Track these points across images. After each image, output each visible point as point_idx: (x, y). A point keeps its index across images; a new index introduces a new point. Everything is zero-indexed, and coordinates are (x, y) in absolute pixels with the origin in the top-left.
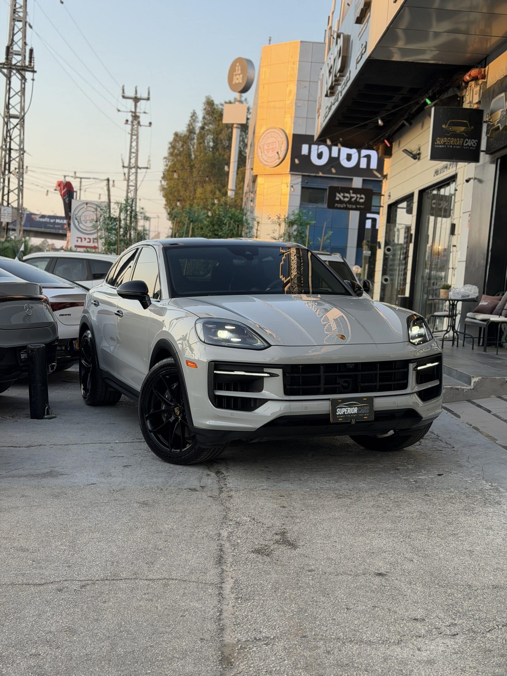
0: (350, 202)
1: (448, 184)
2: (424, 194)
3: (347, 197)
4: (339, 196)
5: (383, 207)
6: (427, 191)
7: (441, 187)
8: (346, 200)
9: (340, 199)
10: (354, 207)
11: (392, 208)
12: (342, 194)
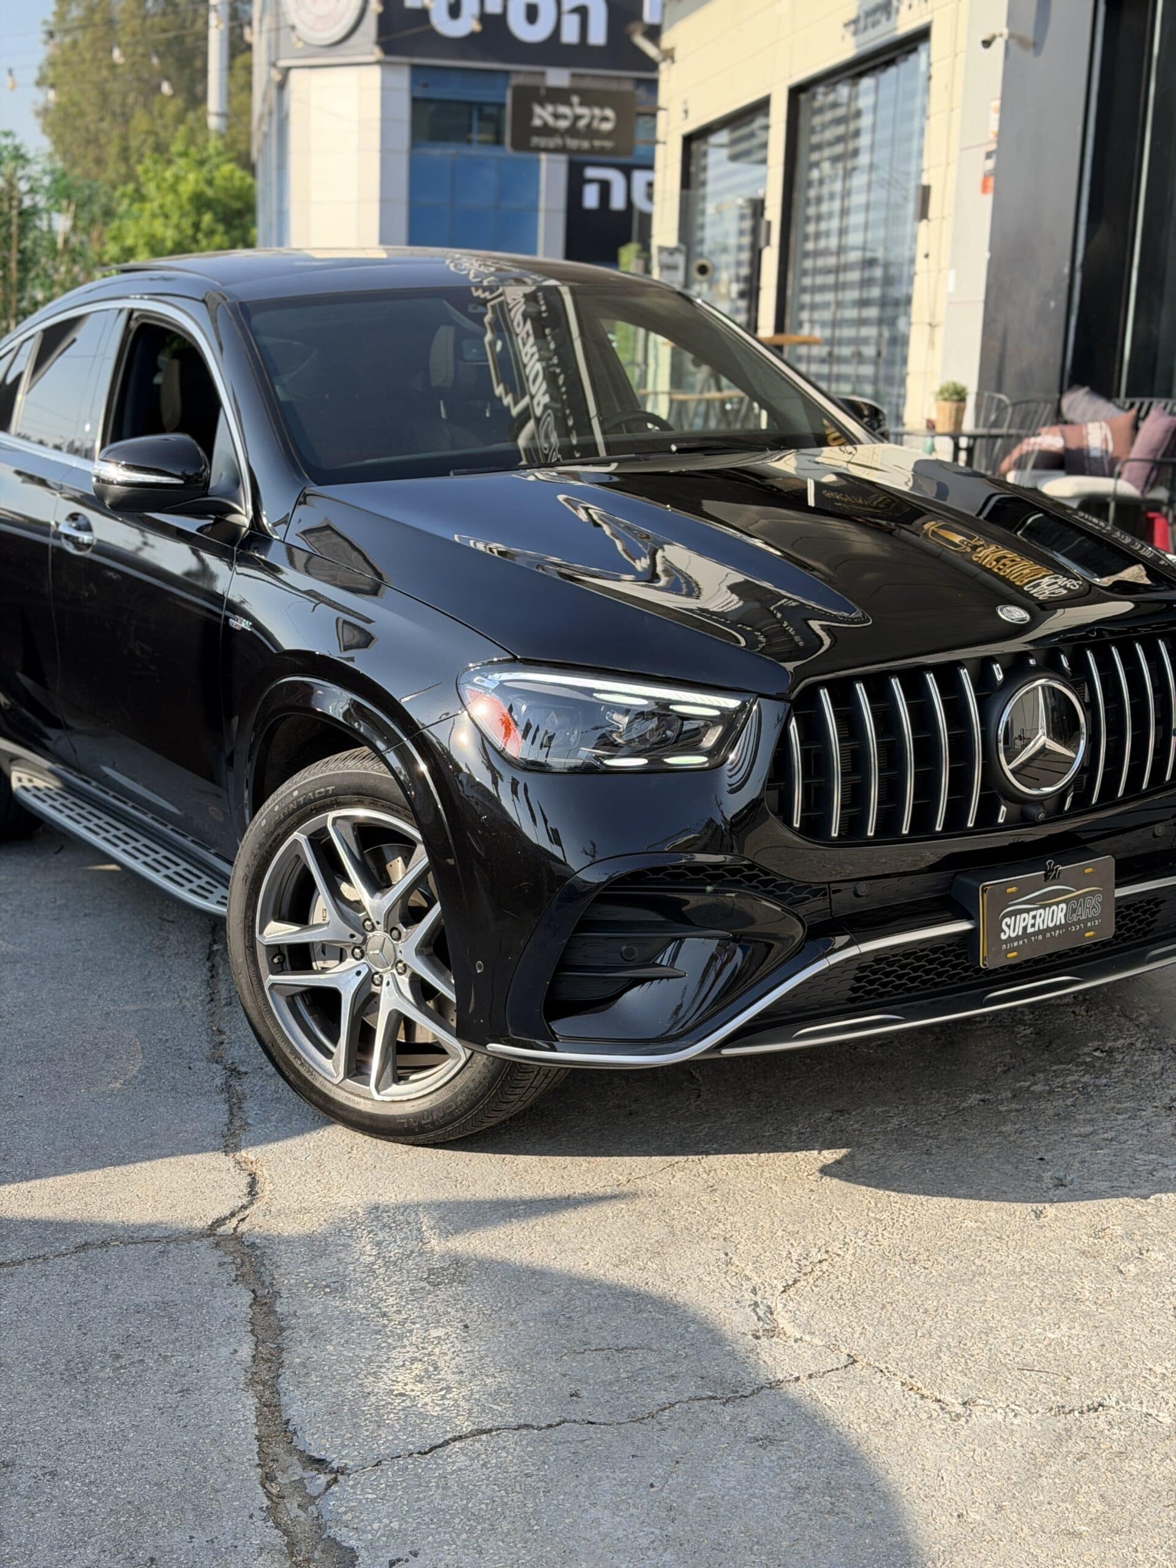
0: (572, 131)
1: (890, 62)
2: (804, 96)
3: (565, 117)
4: (543, 114)
5: (664, 143)
6: (813, 90)
7: (861, 75)
8: (563, 124)
9: (546, 125)
10: (586, 144)
11: (694, 146)
12: (550, 108)
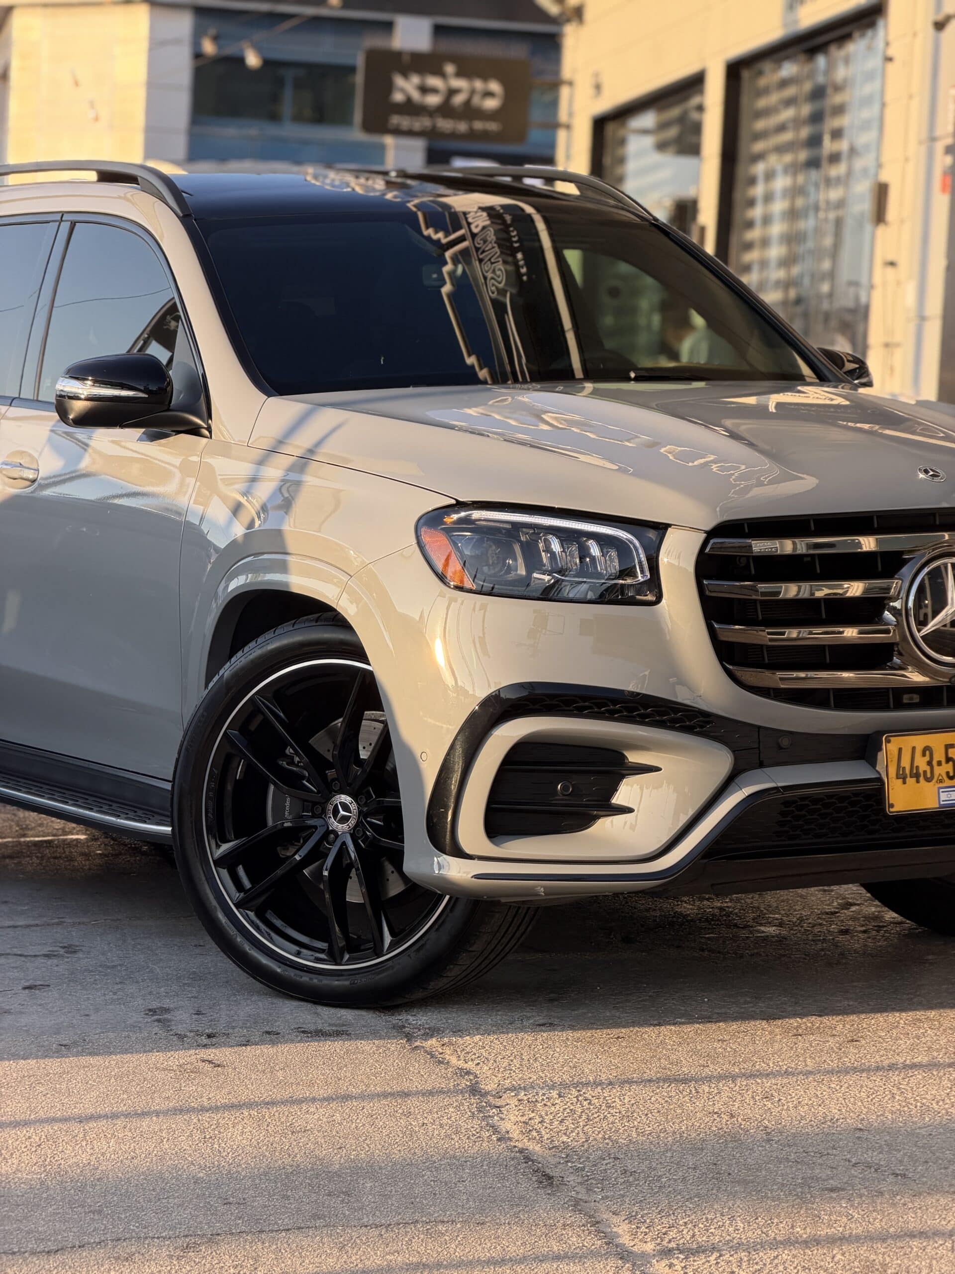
0: (445, 110)
1: (845, 38)
2: (746, 74)
3: (435, 91)
4: (405, 87)
5: (568, 127)
6: (758, 65)
7: (813, 51)
8: (433, 100)
9: (409, 98)
10: (462, 127)
11: (609, 131)
12: (415, 79)
